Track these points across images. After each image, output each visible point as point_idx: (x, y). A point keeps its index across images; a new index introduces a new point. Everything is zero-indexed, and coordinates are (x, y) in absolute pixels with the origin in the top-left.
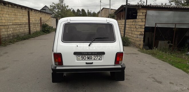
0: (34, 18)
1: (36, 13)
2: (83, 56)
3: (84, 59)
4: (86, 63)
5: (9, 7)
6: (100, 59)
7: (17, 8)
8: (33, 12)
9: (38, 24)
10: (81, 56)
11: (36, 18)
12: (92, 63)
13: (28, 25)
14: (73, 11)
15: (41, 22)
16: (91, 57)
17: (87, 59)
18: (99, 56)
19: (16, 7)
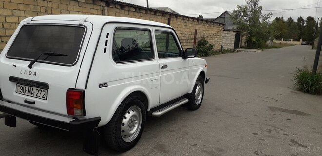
0: (181, 29)
1: (187, 22)
2: (23, 86)
3: (23, 93)
4: (26, 101)
5: (129, 11)
6: (45, 96)
7: (146, 13)
8: (180, 21)
9: (188, 40)
10: (20, 85)
11: (186, 30)
12: (33, 103)
13: (165, 41)
14: (290, 20)
15: (195, 37)
16: (33, 90)
17: (27, 93)
18: (43, 90)
19: (144, 11)
